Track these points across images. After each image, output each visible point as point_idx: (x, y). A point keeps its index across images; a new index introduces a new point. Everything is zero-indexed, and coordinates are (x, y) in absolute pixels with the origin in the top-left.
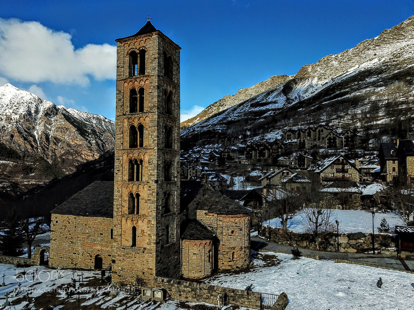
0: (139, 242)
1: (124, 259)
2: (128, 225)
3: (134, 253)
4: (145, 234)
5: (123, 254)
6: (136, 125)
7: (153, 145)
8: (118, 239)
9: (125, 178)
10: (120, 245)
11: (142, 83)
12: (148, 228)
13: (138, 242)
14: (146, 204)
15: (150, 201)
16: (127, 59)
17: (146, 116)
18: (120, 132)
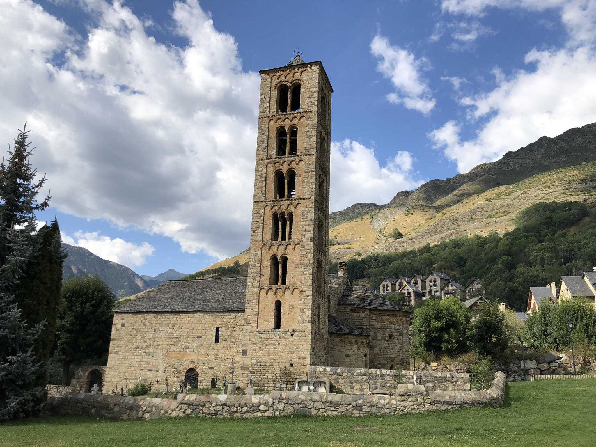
0: (285, 322)
1: (261, 348)
2: (270, 300)
3: (278, 337)
4: (295, 310)
5: (260, 340)
6: (284, 170)
7: (309, 193)
8: (253, 319)
9: (267, 237)
10: (256, 328)
11: (296, 121)
12: (301, 300)
13: (283, 321)
14: (297, 269)
15: (304, 265)
16: (275, 93)
17: (300, 159)
18: (261, 180)
